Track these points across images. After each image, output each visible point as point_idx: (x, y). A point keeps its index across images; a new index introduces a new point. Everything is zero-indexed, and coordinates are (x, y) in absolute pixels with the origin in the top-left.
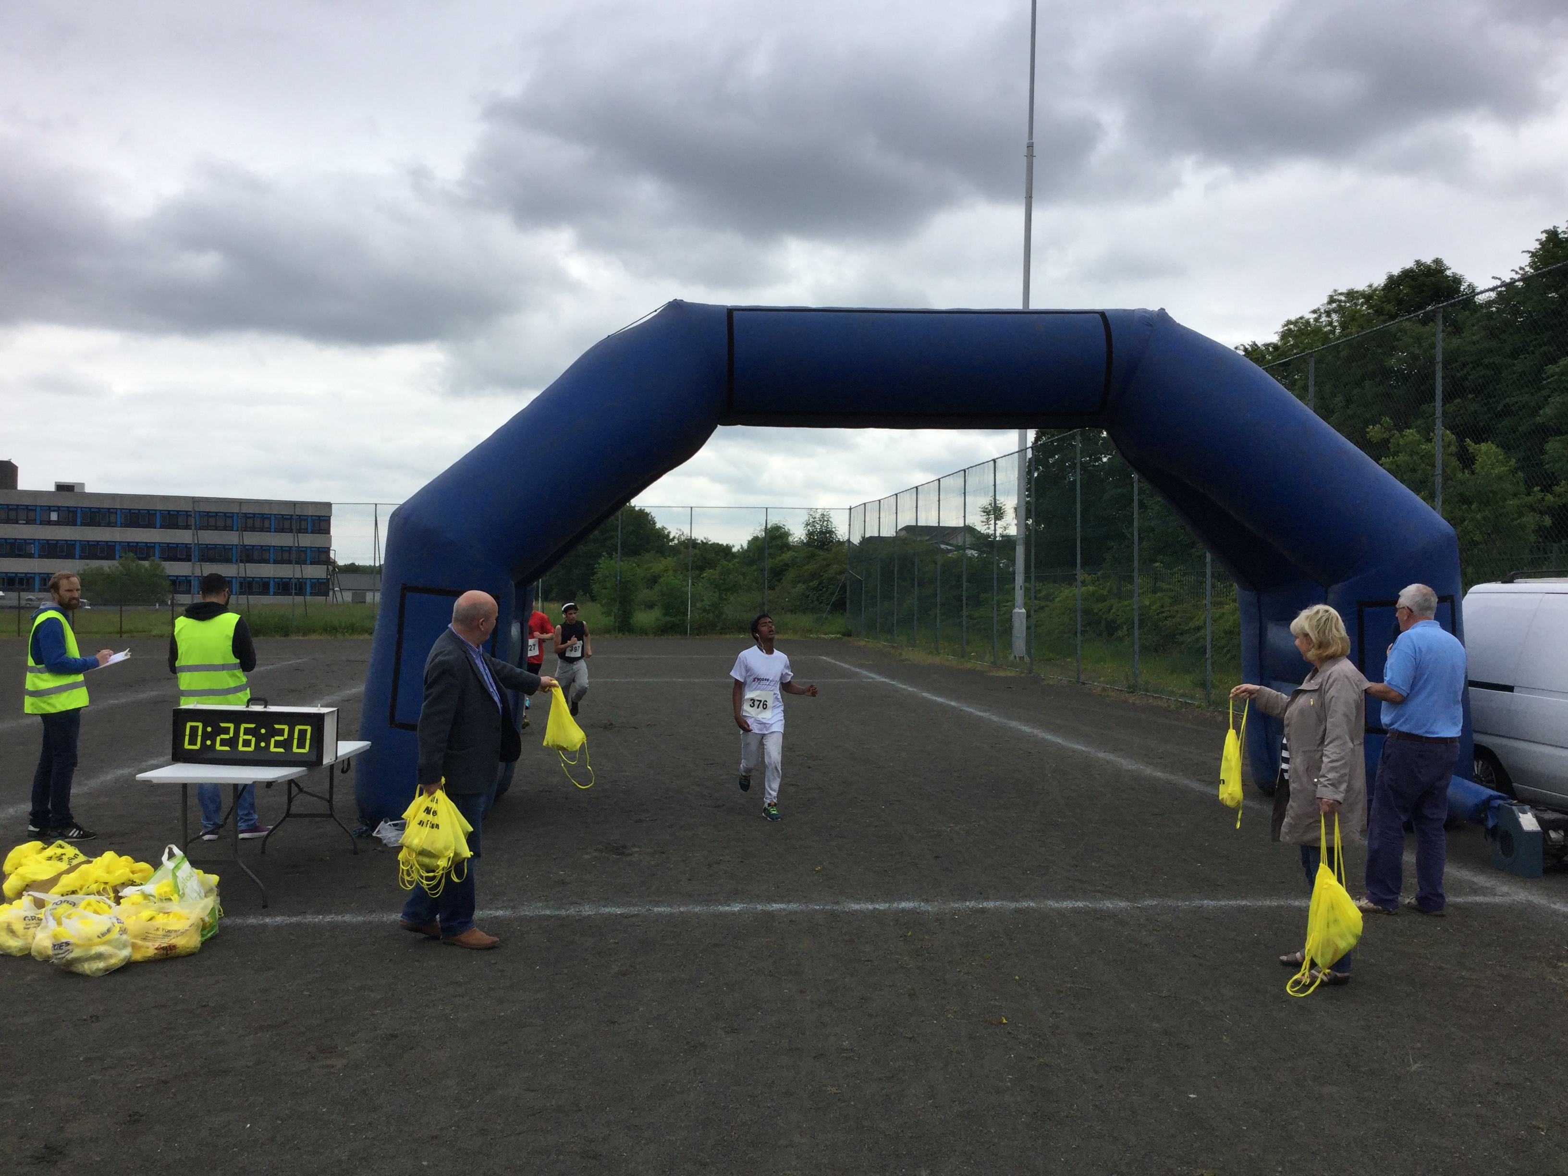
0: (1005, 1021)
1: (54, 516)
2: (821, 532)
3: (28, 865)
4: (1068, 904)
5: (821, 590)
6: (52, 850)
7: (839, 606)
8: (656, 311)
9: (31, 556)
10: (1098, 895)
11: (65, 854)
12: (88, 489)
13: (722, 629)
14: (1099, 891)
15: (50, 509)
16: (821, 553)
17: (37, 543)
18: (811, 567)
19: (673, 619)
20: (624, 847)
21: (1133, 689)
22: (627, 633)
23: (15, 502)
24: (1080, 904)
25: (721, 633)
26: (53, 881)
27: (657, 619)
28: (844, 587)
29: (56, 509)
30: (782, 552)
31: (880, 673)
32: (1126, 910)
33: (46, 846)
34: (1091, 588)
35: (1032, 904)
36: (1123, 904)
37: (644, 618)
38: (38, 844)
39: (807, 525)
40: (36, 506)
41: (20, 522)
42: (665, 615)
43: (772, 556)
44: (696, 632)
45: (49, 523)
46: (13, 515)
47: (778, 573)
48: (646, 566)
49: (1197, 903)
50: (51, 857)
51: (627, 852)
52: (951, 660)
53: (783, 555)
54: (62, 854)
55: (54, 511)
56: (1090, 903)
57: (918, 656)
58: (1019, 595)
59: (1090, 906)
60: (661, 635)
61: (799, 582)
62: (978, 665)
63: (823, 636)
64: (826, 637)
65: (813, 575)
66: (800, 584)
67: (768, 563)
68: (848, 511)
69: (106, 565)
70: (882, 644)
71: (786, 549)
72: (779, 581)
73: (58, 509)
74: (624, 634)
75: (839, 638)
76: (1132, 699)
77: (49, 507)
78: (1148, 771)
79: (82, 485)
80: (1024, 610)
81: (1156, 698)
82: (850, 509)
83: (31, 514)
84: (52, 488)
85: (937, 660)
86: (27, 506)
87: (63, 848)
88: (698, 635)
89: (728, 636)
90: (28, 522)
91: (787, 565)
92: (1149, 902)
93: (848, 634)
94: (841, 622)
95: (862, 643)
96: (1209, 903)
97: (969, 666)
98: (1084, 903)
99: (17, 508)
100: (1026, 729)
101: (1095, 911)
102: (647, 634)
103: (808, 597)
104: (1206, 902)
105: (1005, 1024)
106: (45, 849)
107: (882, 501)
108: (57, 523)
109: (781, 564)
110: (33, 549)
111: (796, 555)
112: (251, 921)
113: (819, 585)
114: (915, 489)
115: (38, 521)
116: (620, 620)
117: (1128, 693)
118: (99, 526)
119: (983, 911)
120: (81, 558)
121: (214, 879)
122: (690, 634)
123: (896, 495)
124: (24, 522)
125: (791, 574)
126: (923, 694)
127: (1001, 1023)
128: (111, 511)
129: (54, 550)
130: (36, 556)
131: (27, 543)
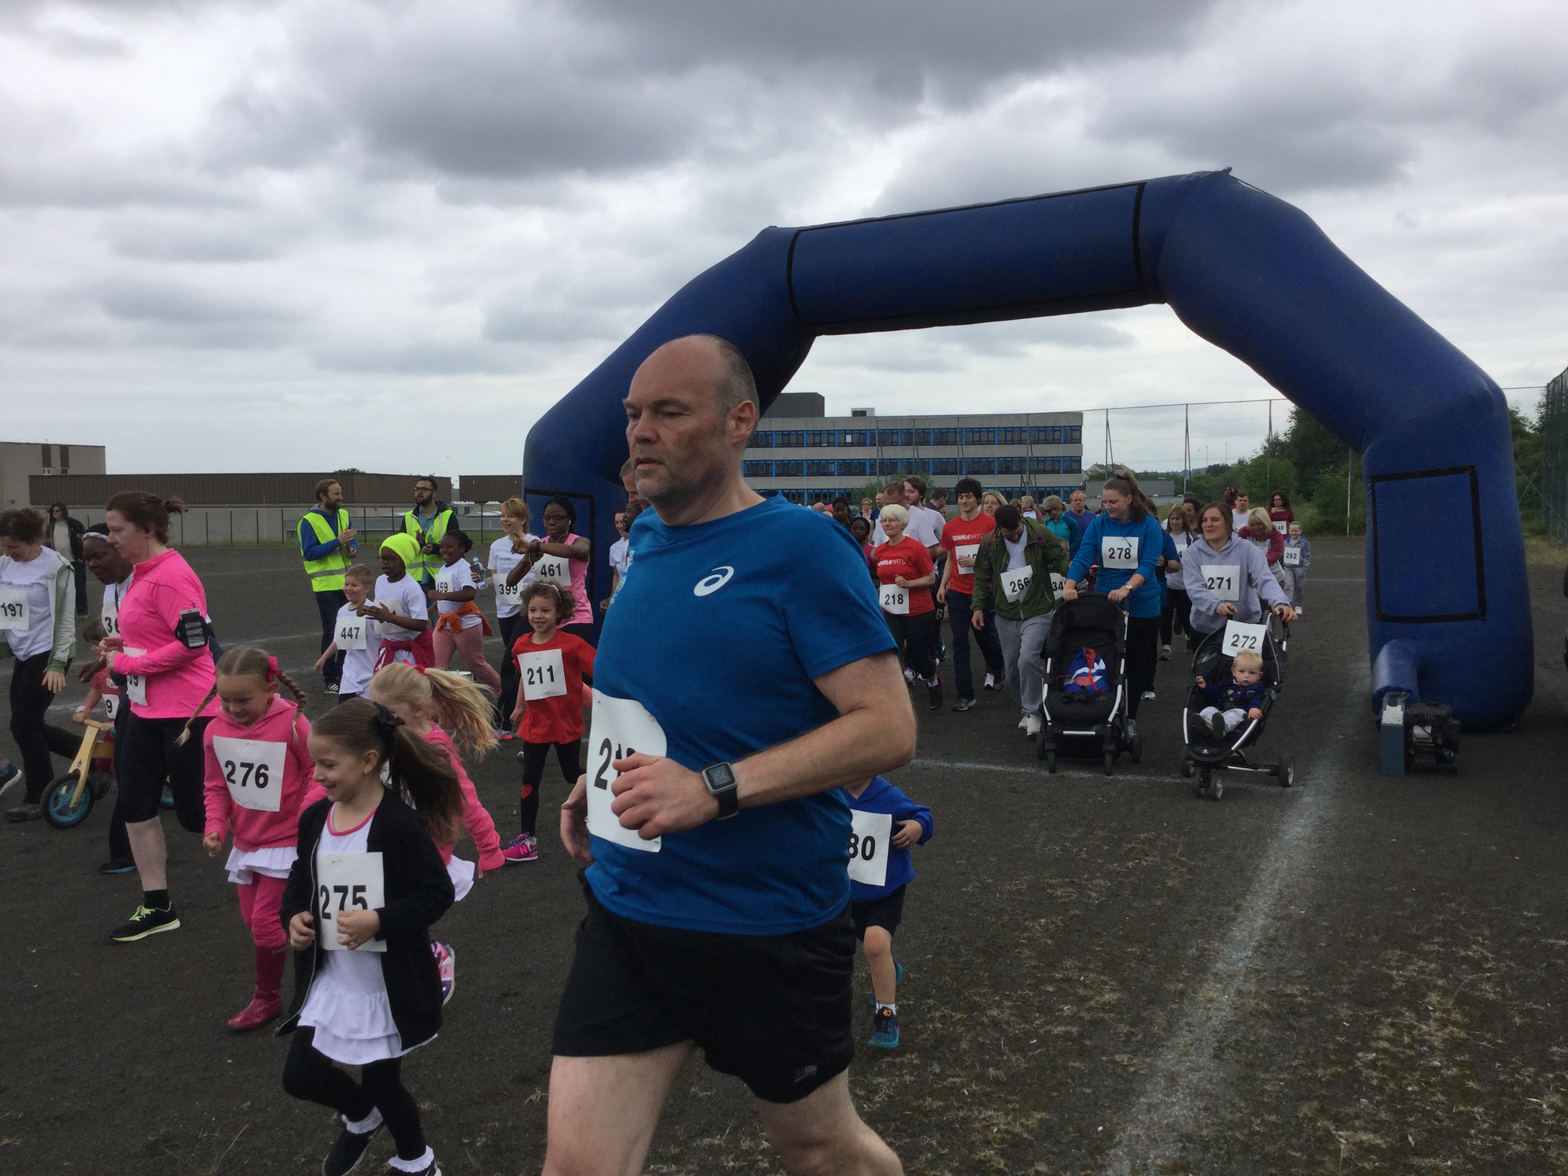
9: (832, 474)
12: (878, 414)
15: (846, 432)
17: (836, 462)
19: (1331, 518)
23: (818, 428)
29: (850, 432)
40: (836, 430)
41: (823, 445)
42: (1322, 513)
44: (1353, 531)
45: (845, 445)
46: (817, 439)
55: (848, 434)
73: (852, 432)
83: (831, 437)
84: (849, 414)
86: (828, 431)
88: (1355, 534)
90: (830, 445)
99: (824, 432)
108: (852, 444)
110: (833, 468)
115: (836, 444)
120: (871, 474)
122: (1348, 534)
124: (826, 445)
128: (893, 432)
129: (850, 468)
130: (836, 474)
131: (828, 462)
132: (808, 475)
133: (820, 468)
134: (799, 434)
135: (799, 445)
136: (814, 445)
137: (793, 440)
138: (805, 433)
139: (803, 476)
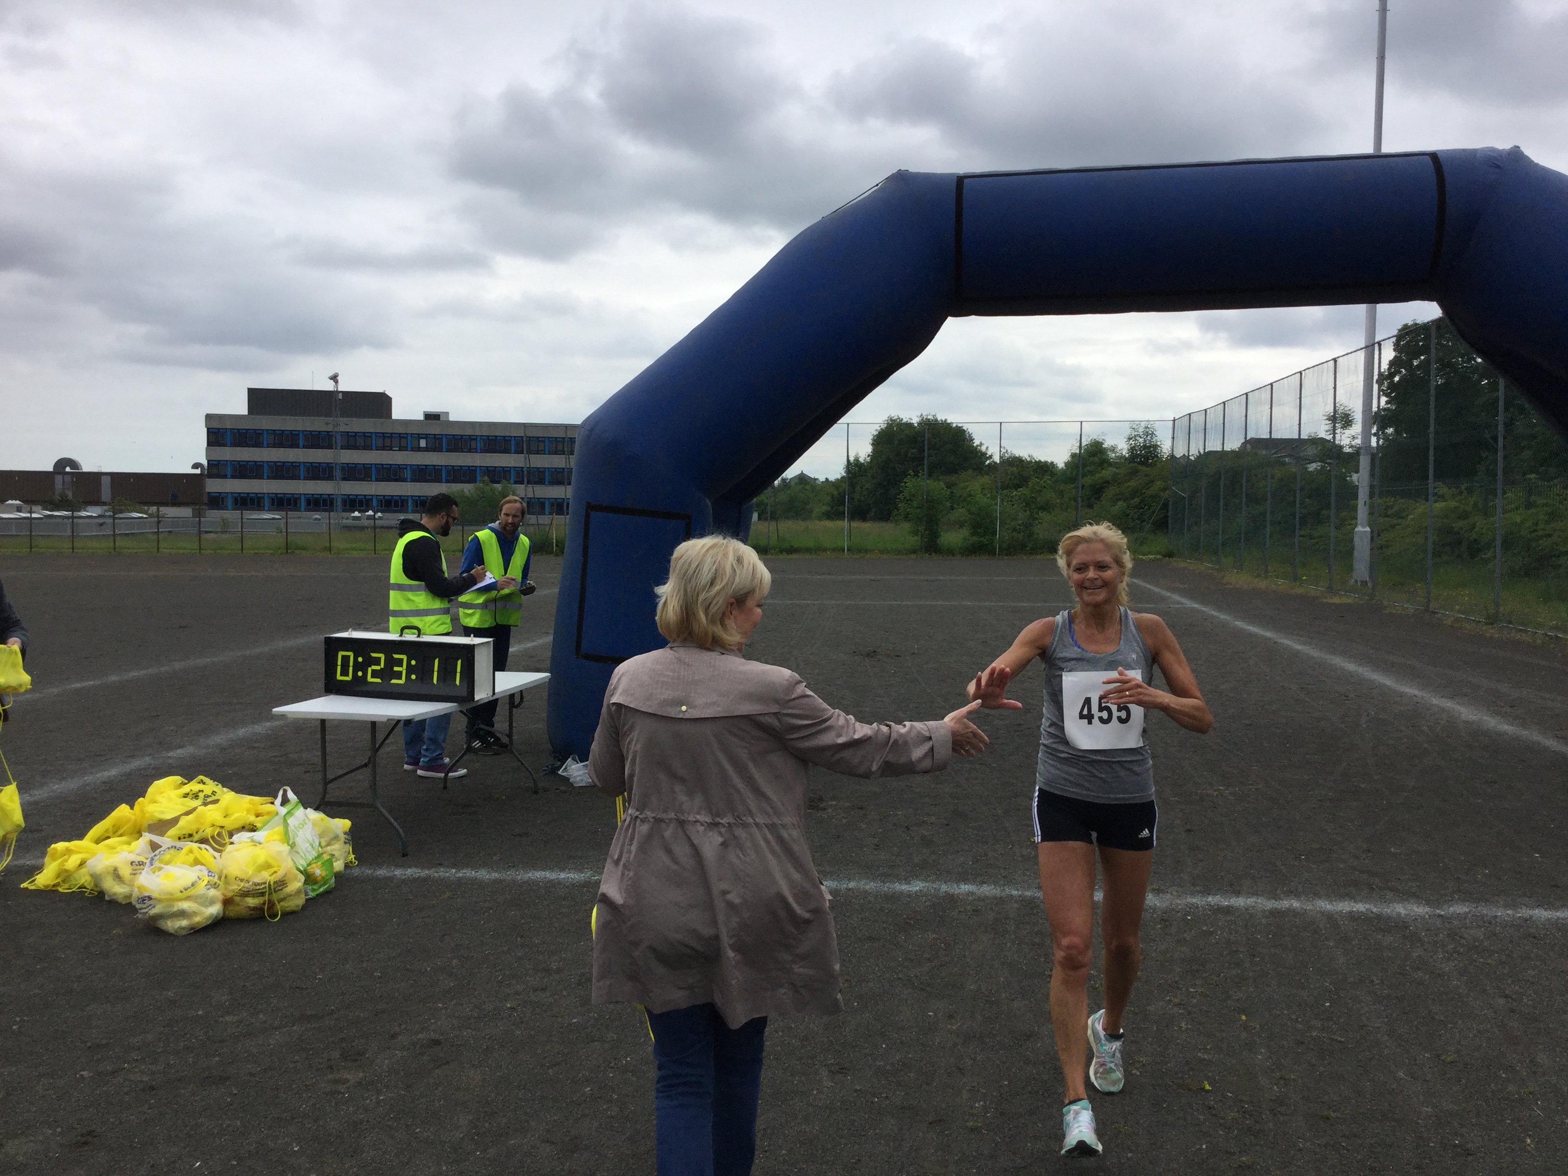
0: (1208, 1087)
1: (423, 443)
2: (1145, 447)
3: (161, 803)
4: (1344, 906)
5: (1143, 508)
6: (194, 786)
7: (1162, 525)
8: (877, 185)
9: (404, 480)
10: (1389, 895)
11: (202, 791)
12: (452, 418)
13: (1032, 549)
14: (1391, 890)
15: (419, 436)
16: (1144, 468)
17: (409, 468)
18: (1132, 484)
19: (982, 539)
20: (821, 799)
21: (1492, 620)
22: (934, 554)
23: (388, 430)
24: (1360, 907)
25: (1031, 554)
26: (175, 821)
27: (964, 539)
28: (1165, 506)
29: (425, 436)
30: (1102, 469)
31: (1192, 598)
32: (1423, 918)
33: (187, 781)
34: (1453, 504)
35: (1296, 904)
36: (1419, 910)
37: (952, 537)
38: (178, 779)
39: (1130, 439)
40: (407, 434)
41: (394, 449)
42: (973, 534)
43: (1091, 473)
44: (1005, 552)
45: (419, 449)
46: (388, 442)
47: (1098, 491)
48: (962, 485)
49: (1525, 912)
50: (188, 794)
51: (822, 805)
52: (1281, 584)
53: (1104, 471)
54: (200, 791)
55: (424, 438)
56: (1375, 906)
57: (1240, 580)
58: (1362, 512)
59: (1375, 910)
60: (968, 555)
61: (1120, 499)
62: (1312, 590)
63: (1141, 557)
64: (1144, 558)
65: (1134, 493)
66: (1120, 503)
67: (1088, 480)
68: (1172, 422)
69: (467, 489)
70: (1205, 566)
71: (1106, 465)
72: (1098, 499)
73: (426, 436)
74: (929, 554)
75: (1158, 559)
76: (1491, 632)
77: (419, 434)
78: (1492, 722)
79: (447, 413)
80: (1368, 529)
81: (1521, 630)
82: (1174, 420)
83: (403, 441)
84: (422, 418)
85: (1262, 584)
86: (400, 434)
87: (204, 783)
88: (1007, 555)
89: (1039, 557)
90: (401, 449)
91: (1108, 482)
92: (1459, 909)
93: (1170, 555)
94: (1162, 542)
95: (1182, 565)
96: (1542, 914)
97: (1300, 591)
98: (1367, 906)
99: (391, 435)
100: (1351, 667)
101: (1379, 917)
102: (953, 555)
103: (1128, 515)
104: (1537, 911)
105: (1208, 1091)
106: (186, 784)
107: (1208, 410)
108: (426, 449)
109: (1100, 481)
110: (406, 474)
111: (1117, 471)
112: (382, 872)
113: (1140, 503)
114: (1245, 396)
115: (409, 448)
116: (926, 540)
117: (1486, 624)
118: (463, 452)
119: (1228, 910)
120: (447, 481)
121: (345, 824)
122: (999, 554)
123: (1224, 403)
124: (398, 449)
125: (1111, 492)
126: (1236, 623)
127: (1203, 1089)
128: (472, 438)
129: (422, 474)
130: (409, 479)
131: (401, 468)
132: (377, 480)
133: (391, 473)
134: (365, 435)
135: (367, 447)
136: (384, 448)
137: (360, 441)
138: (374, 436)
139: (371, 481)
